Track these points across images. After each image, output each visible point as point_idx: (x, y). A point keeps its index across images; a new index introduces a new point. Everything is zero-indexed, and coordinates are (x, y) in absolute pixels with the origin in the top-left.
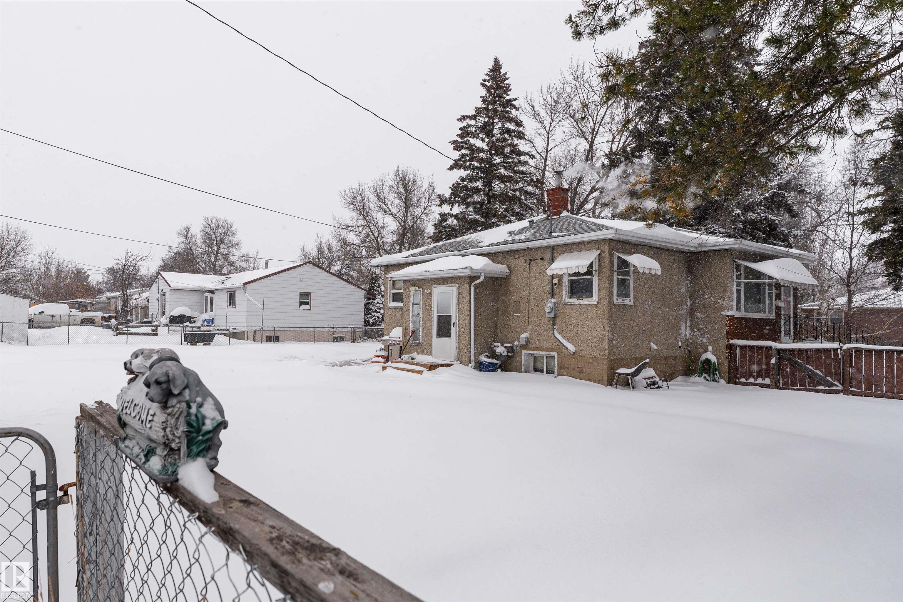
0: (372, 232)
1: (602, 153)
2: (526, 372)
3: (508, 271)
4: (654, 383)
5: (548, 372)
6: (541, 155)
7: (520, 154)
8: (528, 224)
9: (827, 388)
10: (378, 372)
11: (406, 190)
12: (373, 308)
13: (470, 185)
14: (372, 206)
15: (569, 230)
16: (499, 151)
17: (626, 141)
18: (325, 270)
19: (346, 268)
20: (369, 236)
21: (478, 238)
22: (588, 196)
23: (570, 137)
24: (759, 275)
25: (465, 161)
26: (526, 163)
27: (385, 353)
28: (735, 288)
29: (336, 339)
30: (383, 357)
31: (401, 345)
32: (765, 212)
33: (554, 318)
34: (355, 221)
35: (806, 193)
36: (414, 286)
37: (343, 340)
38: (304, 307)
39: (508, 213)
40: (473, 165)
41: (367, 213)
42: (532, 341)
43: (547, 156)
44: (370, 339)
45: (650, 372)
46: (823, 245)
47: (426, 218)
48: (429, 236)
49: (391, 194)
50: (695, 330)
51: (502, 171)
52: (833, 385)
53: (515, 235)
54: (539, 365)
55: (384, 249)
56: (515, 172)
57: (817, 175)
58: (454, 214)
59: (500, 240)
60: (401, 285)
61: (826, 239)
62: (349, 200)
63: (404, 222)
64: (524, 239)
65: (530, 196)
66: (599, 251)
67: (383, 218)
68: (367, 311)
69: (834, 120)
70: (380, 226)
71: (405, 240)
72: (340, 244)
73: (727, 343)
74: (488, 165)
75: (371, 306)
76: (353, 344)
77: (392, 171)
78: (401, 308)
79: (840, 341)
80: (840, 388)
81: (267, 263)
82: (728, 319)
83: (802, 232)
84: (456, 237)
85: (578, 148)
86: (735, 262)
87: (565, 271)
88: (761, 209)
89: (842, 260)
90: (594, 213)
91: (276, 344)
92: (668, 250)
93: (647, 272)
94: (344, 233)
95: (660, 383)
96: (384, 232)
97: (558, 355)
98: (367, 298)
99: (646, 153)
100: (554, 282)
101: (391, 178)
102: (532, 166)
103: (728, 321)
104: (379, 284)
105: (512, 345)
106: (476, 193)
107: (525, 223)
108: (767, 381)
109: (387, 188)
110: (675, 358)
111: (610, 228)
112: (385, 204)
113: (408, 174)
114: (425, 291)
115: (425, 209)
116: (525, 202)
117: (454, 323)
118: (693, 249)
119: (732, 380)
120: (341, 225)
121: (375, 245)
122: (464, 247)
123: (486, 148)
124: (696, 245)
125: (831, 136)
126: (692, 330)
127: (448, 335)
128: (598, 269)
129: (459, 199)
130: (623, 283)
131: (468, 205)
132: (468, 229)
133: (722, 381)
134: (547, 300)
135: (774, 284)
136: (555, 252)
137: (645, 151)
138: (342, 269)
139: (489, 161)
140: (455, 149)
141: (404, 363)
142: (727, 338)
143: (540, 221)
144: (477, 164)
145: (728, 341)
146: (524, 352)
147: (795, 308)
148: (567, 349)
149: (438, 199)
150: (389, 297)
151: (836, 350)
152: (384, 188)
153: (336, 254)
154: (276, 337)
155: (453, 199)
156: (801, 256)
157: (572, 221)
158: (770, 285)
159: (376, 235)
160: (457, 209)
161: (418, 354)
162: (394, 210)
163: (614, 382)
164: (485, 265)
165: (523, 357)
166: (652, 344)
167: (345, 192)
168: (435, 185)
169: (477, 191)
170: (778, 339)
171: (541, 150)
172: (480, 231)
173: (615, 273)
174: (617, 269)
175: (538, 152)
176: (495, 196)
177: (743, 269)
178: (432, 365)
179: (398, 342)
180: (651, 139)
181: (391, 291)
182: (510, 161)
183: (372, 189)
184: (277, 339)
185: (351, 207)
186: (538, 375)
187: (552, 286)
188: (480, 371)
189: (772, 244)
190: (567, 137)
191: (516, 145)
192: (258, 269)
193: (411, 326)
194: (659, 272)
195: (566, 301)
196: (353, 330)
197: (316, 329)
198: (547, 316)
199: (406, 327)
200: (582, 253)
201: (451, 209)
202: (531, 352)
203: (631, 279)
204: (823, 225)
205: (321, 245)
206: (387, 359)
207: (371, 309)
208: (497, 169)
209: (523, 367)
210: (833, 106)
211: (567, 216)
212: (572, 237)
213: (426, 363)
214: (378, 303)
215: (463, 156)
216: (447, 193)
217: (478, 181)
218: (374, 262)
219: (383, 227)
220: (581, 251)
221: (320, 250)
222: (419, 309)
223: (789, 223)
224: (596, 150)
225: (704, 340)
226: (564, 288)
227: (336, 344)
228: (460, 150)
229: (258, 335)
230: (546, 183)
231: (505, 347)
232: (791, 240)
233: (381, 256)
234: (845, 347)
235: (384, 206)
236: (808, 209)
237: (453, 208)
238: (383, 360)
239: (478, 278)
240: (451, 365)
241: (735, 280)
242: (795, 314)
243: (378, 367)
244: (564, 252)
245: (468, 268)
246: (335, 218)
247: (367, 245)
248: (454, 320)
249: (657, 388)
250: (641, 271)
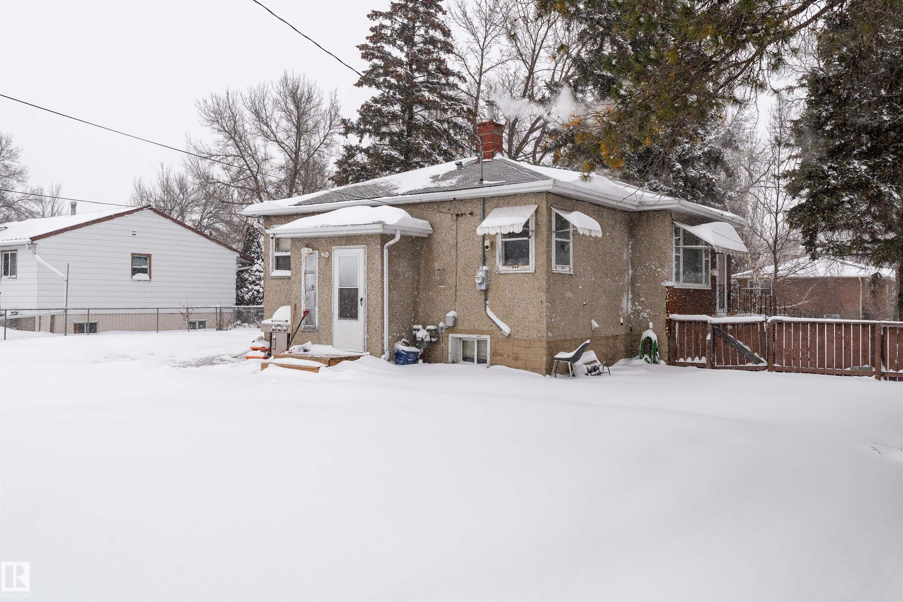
0: (248, 165)
1: (543, 84)
2: (453, 362)
3: (431, 229)
4: (595, 369)
5: (479, 362)
6: (473, 77)
7: (447, 73)
8: (455, 167)
9: (755, 365)
10: (254, 372)
11: (298, 108)
12: (250, 279)
13: (385, 109)
14: (247, 127)
15: (503, 179)
16: (422, 67)
17: (568, 71)
18: (175, 221)
19: (209, 218)
20: (244, 172)
21: (393, 183)
22: (527, 136)
23: (507, 58)
24: (697, 240)
25: (378, 75)
26: (454, 86)
27: (266, 345)
28: (674, 254)
29: (192, 326)
30: (263, 350)
31: (289, 331)
32: (704, 169)
33: (486, 292)
34: (221, 147)
35: (740, 150)
36: (307, 246)
37: (204, 327)
38: (139, 276)
39: (434, 150)
40: (389, 81)
41: (240, 137)
42: (460, 322)
43: (480, 80)
44: (246, 324)
45: (590, 356)
46: (755, 209)
47: (326, 150)
48: (331, 175)
49: (275, 112)
50: (637, 304)
51: (426, 94)
52: (760, 361)
53: (439, 181)
54: (469, 354)
55: (267, 192)
56: (442, 97)
57: (749, 130)
58: (364, 148)
59: (420, 187)
60: (287, 245)
61: (757, 202)
62: (212, 115)
63: (295, 154)
64: (451, 187)
65: (460, 130)
66: (536, 207)
67: (265, 146)
68: (241, 283)
69: (756, 73)
70: (260, 158)
71: (297, 180)
72: (198, 181)
73: (667, 318)
74: (407, 83)
75: (246, 276)
76: (219, 332)
77: (277, 79)
78: (289, 278)
79: (767, 314)
80: (765, 364)
81: (74, 206)
82: (667, 291)
83: (736, 193)
84: (367, 179)
85: (517, 74)
86: (675, 224)
87: (498, 231)
88: (700, 166)
89: (770, 226)
90: (534, 157)
91: (92, 337)
92: (609, 208)
93: (587, 234)
94: (204, 164)
95: (601, 368)
96: (266, 166)
97: (491, 338)
98: (241, 263)
99: (590, 88)
100: (485, 245)
101: (275, 88)
102: (463, 91)
103: (667, 292)
104: (258, 243)
105: (436, 327)
106: (391, 120)
107: (451, 166)
108: (704, 360)
109: (271, 103)
110: (615, 337)
111: (547, 178)
112: (267, 124)
113: (301, 85)
114: (323, 254)
115: (325, 137)
116: (455, 137)
117: (361, 299)
118: (634, 208)
119: (672, 361)
120: (198, 151)
121: (253, 185)
122: (374, 194)
123: (405, 59)
124: (637, 204)
125: (754, 89)
126: (633, 304)
127: (355, 316)
128: (536, 228)
129: (371, 128)
130: (562, 247)
131: (383, 136)
132: (382, 170)
133: (662, 362)
134: (478, 268)
135: (710, 251)
136: (487, 205)
137: (588, 85)
138: (202, 219)
139: (410, 78)
140: (364, 56)
141: (293, 357)
142: (667, 313)
143: (471, 164)
144: (393, 81)
145: (668, 316)
146: (451, 335)
147: (729, 278)
148: (501, 330)
149: (342, 126)
150: (272, 263)
151: (762, 323)
152: (265, 102)
153: (192, 196)
154: (91, 324)
155: (362, 127)
156: (734, 220)
157: (506, 167)
158: (706, 251)
159: (255, 170)
160: (368, 141)
161: (313, 344)
162: (281, 136)
163: (554, 369)
164: (401, 220)
165: (450, 342)
166: (593, 322)
167: (205, 102)
168: (339, 106)
169: (394, 117)
170: (714, 313)
171: (474, 71)
172: (399, 172)
173: (554, 235)
174: (556, 230)
175: (470, 74)
176: (417, 127)
177: (681, 232)
178: (332, 359)
179: (285, 328)
180: (595, 72)
181: (273, 254)
182: (435, 81)
183: (248, 101)
184: (93, 328)
185: (216, 125)
186: (468, 365)
187: (484, 249)
188: (397, 363)
189: (710, 205)
190: (505, 58)
191: (444, 61)
192: (60, 214)
193: (303, 304)
194: (600, 235)
195: (500, 270)
196: (218, 310)
197: (160, 311)
198: (478, 288)
199: (295, 306)
200: (518, 208)
201: (360, 141)
202: (459, 336)
203: (571, 241)
204: (754, 187)
205: (167, 181)
206: (269, 352)
207: (247, 280)
208: (420, 91)
209: (450, 355)
210: (754, 56)
211: (501, 159)
212: (506, 187)
213: (325, 356)
214: (257, 270)
215: (375, 67)
216: (355, 118)
217: (396, 104)
218: (249, 210)
219: (266, 160)
220: (516, 205)
221: (167, 189)
222: (312, 280)
223: (725, 182)
224: (538, 78)
225: (645, 315)
226: (498, 253)
227: (193, 332)
228: (370, 60)
229: (59, 323)
230: (481, 115)
231: (428, 330)
232: (727, 202)
233: (262, 201)
234: (770, 319)
235: (265, 128)
236: (742, 167)
237: (363, 140)
238: (263, 354)
239: (393, 236)
240: (359, 357)
241: (674, 246)
242: (729, 284)
243: (256, 364)
244: (497, 206)
245: (379, 223)
246: (189, 141)
247: (240, 185)
248: (361, 294)
249: (598, 374)
250: (581, 233)
